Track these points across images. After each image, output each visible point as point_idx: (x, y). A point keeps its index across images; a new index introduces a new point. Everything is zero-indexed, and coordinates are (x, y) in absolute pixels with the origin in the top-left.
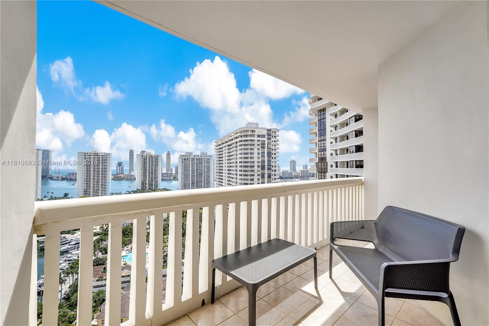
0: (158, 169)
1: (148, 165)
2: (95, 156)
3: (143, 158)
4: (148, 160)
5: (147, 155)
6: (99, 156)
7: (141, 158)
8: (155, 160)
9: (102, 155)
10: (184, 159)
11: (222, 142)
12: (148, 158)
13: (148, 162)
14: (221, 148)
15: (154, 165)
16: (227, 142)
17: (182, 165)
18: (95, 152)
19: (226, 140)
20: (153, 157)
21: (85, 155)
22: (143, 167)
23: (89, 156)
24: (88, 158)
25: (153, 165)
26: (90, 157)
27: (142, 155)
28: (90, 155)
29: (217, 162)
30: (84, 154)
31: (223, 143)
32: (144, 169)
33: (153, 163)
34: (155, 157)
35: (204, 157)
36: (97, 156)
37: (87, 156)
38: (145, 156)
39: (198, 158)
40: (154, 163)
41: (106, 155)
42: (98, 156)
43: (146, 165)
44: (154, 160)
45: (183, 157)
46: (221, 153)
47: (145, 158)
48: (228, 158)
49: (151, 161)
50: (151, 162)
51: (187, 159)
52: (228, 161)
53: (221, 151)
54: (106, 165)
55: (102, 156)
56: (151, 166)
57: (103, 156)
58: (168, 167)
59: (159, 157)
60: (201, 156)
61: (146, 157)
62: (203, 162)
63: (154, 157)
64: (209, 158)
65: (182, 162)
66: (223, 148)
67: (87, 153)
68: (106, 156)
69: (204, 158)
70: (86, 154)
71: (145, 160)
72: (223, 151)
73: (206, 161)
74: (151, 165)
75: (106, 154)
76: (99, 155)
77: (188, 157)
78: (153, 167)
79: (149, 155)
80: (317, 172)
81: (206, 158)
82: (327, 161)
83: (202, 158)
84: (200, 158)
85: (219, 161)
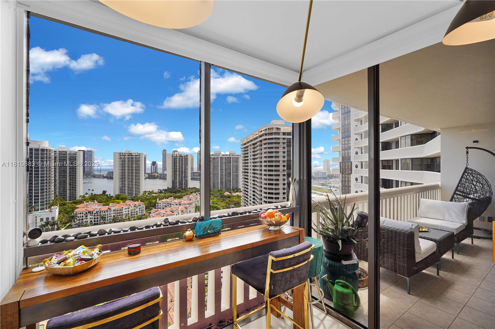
0: (188, 168)
1: (178, 164)
2: (129, 155)
3: (174, 157)
5: (177, 155)
6: (133, 156)
7: (172, 157)
8: (185, 160)
10: (213, 159)
12: (178, 158)
13: (178, 161)
16: (252, 141)
17: (211, 164)
18: (129, 152)
20: (183, 157)
21: (120, 155)
22: (173, 167)
23: (124, 156)
24: (123, 158)
25: (183, 165)
26: (125, 157)
27: (173, 155)
31: (248, 142)
32: (175, 169)
34: (185, 157)
36: (131, 156)
37: (122, 156)
38: (175, 155)
39: (226, 158)
40: (184, 163)
43: (176, 165)
44: (184, 160)
45: (211, 156)
48: (253, 157)
49: (181, 160)
51: (216, 159)
52: (253, 161)
53: (246, 150)
54: (140, 165)
56: (181, 165)
57: (136, 156)
59: (188, 156)
60: (229, 155)
61: (176, 157)
62: (232, 161)
64: (238, 157)
65: (211, 161)
66: (248, 147)
68: (139, 156)
69: (233, 157)
71: (176, 160)
73: (235, 160)
77: (216, 156)
78: (183, 166)
79: (179, 154)
80: (341, 173)
81: (235, 157)
82: (351, 161)
83: (231, 157)
84: (228, 157)
85: (245, 160)
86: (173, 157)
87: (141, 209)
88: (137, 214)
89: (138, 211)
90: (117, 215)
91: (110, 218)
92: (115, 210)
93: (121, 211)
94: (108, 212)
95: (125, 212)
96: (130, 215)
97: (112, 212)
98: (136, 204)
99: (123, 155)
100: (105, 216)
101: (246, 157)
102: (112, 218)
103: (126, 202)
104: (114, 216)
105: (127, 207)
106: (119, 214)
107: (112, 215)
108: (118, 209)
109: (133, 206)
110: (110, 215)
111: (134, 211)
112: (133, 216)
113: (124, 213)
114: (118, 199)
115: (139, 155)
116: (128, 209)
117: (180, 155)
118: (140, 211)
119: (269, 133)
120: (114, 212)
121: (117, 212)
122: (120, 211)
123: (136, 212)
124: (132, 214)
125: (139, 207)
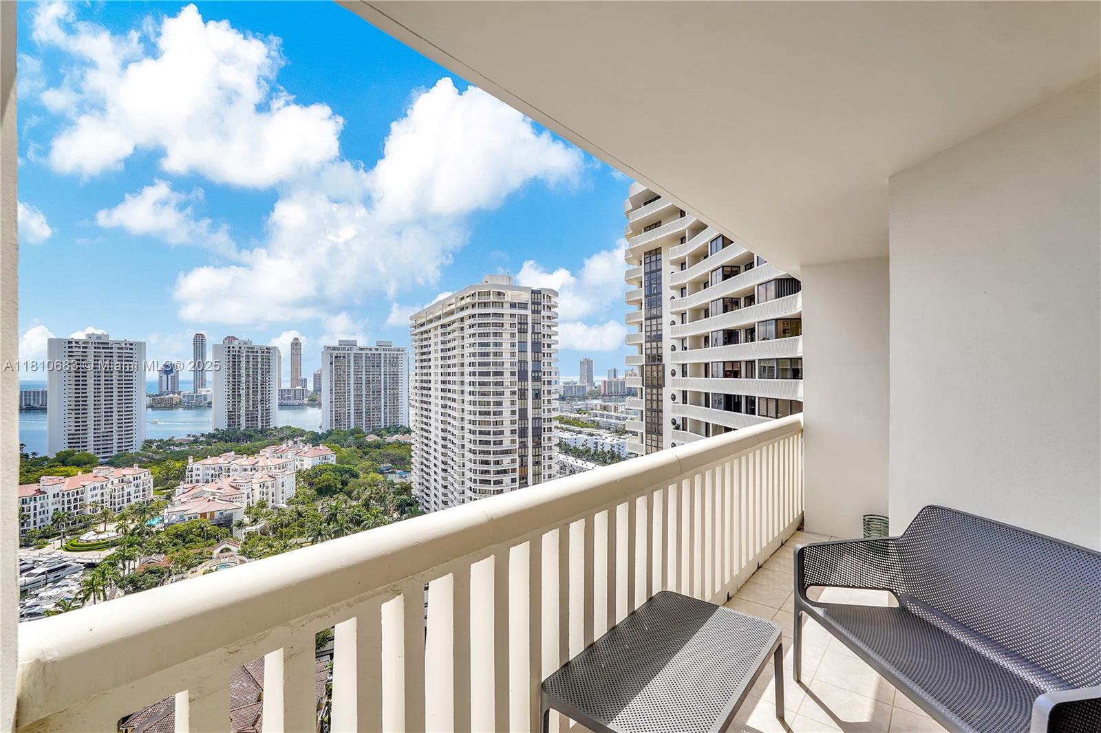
0: (271, 379)
1: (243, 371)
2: (99, 348)
3: (232, 353)
4: (243, 360)
5: (240, 348)
6: (111, 348)
7: (226, 353)
8: (262, 359)
9: (118, 346)
10: (336, 357)
11: (428, 319)
12: (244, 355)
13: (243, 364)
14: (426, 332)
15: (259, 371)
16: (439, 318)
17: (331, 370)
18: (99, 337)
19: (438, 314)
20: (257, 352)
21: (71, 347)
22: (230, 377)
23: (82, 350)
24: (80, 354)
25: (257, 372)
26: (86, 352)
27: (229, 347)
28: (83, 347)
29: (417, 364)
30: (67, 345)
31: (431, 321)
32: (235, 382)
33: (257, 365)
34: (263, 352)
35: (385, 352)
36: (103, 348)
37: (77, 349)
38: (237, 349)
39: (370, 355)
40: (259, 366)
41: (131, 347)
42: (107, 348)
43: (239, 372)
44: (259, 360)
45: (332, 352)
46: (425, 343)
47: (237, 353)
48: (443, 354)
49: (251, 359)
50: (251, 363)
51: (344, 357)
52: (442, 362)
53: (426, 339)
55: (119, 348)
56: (251, 373)
57: (122, 349)
58: (296, 376)
59: (271, 351)
60: (377, 350)
61: (239, 352)
62: (382, 363)
63: (259, 352)
64: (397, 354)
65: (331, 364)
66: (430, 331)
67: (77, 342)
68: (131, 349)
69: (385, 354)
70: (74, 344)
71: (237, 360)
72: (430, 338)
73: (390, 361)
74: (251, 370)
75: (131, 344)
76: (110, 346)
77: (344, 352)
78: (257, 375)
79: (245, 346)
80: (643, 385)
81: (390, 354)
82: (663, 363)
83: (380, 354)
84: (374, 354)
85: (422, 361)
86: (229, 352)
87: (141, 488)
88: (129, 500)
89: (132, 493)
90: (66, 506)
91: (42, 516)
92: (61, 495)
93: (78, 497)
94: (35, 500)
95: (92, 496)
96: (109, 504)
97: (51, 499)
98: (125, 476)
99: (79, 347)
103: (94, 471)
104: (56, 510)
105: (98, 485)
106: (72, 505)
107: (51, 509)
108: (71, 492)
109: (116, 481)
110: (43, 509)
111: (121, 493)
112: (117, 507)
113: (89, 500)
114: (64, 464)
115: (128, 346)
116: (102, 488)
117: (248, 348)
118: (139, 492)
119: (481, 303)
120: (56, 498)
121: (66, 499)
122: (76, 497)
123: (125, 495)
124: (113, 500)
125: (136, 482)
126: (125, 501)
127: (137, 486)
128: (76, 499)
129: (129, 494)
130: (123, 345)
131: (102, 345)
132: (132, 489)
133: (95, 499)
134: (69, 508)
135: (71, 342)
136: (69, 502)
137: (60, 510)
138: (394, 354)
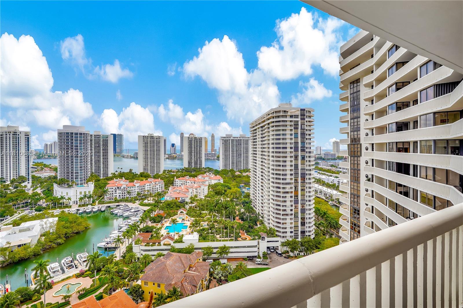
0: (202, 149)
1: (193, 146)
2: (151, 138)
3: (189, 140)
4: (193, 142)
5: (192, 138)
6: (154, 138)
8: (199, 142)
9: (156, 137)
10: (225, 141)
12: (193, 140)
17: (223, 146)
18: (151, 135)
20: (197, 139)
22: (189, 148)
24: (146, 140)
25: (197, 146)
27: (188, 138)
28: (147, 138)
30: (143, 137)
32: (190, 150)
34: (199, 139)
35: (243, 139)
36: (152, 138)
39: (237, 140)
40: (198, 144)
42: (153, 138)
43: (192, 146)
45: (223, 139)
46: (255, 135)
47: (191, 140)
49: (196, 142)
51: (228, 141)
52: (261, 143)
54: (160, 147)
55: (156, 138)
56: (195, 147)
58: (213, 148)
59: (202, 139)
60: (240, 138)
62: (242, 143)
64: (248, 140)
65: (223, 143)
67: (145, 137)
69: (243, 140)
71: (191, 142)
73: (245, 142)
75: (160, 137)
77: (228, 139)
79: (194, 137)
80: (349, 155)
81: (245, 140)
82: (361, 143)
83: (241, 140)
84: (239, 140)
85: (254, 142)
86: (188, 139)
87: (161, 186)
88: (157, 190)
89: (158, 188)
90: (140, 191)
91: (135, 193)
94: (133, 188)
96: (152, 191)
97: (137, 188)
98: (156, 182)
100: (131, 192)
101: (254, 139)
102: (137, 193)
103: (148, 180)
104: (138, 191)
105: (149, 184)
106: (142, 190)
108: (142, 186)
109: (154, 184)
110: (135, 191)
112: (154, 192)
113: (146, 189)
114: (142, 177)
117: (194, 138)
118: (160, 188)
119: (277, 116)
121: (140, 188)
123: (156, 188)
124: (153, 190)
125: (159, 184)
126: (156, 190)
127: (160, 186)
128: (143, 188)
129: (157, 188)
130: (157, 137)
131: (152, 137)
132: (158, 187)
133: (148, 189)
134: (141, 191)
135: (144, 137)
136: (141, 189)
137: (139, 191)
138: (246, 140)
